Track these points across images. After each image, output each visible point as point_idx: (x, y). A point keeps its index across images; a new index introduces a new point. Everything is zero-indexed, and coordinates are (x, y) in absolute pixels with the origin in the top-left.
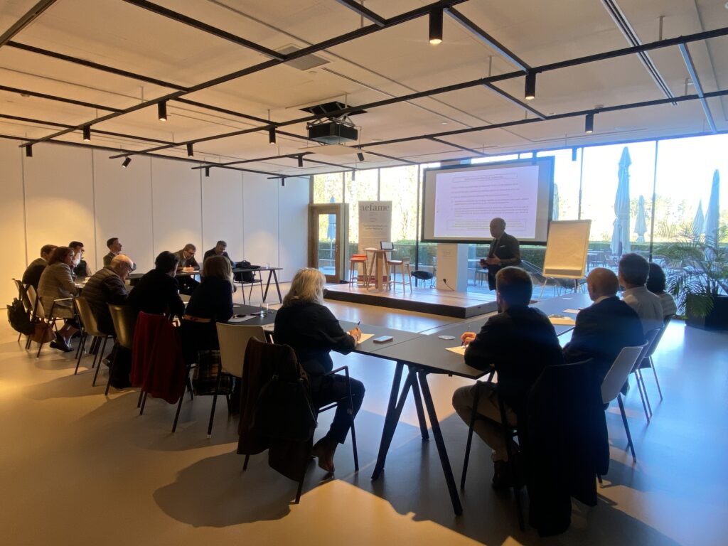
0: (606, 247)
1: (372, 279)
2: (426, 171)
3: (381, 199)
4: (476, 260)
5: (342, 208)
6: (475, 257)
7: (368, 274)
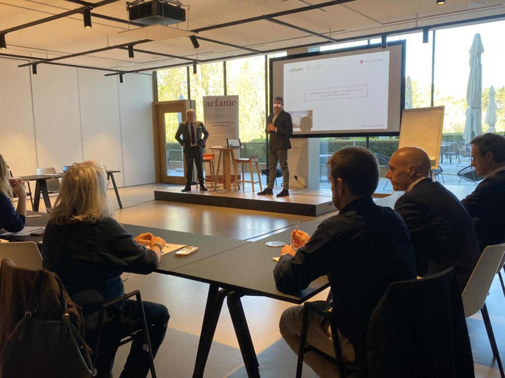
0: (459, 138)
1: (219, 179)
2: (272, 60)
3: (229, 94)
4: (327, 156)
5: (188, 104)
6: (327, 152)
7: (215, 175)
